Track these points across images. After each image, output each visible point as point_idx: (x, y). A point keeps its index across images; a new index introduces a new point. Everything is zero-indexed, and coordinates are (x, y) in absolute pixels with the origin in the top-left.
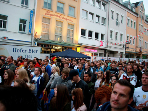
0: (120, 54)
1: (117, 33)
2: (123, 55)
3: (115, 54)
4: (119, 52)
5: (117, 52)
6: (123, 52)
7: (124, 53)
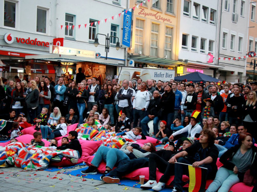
0: (236, 76)
1: (233, 36)
2: (242, 79)
3: (228, 76)
4: (236, 73)
5: (232, 72)
6: (242, 73)
7: (244, 74)
